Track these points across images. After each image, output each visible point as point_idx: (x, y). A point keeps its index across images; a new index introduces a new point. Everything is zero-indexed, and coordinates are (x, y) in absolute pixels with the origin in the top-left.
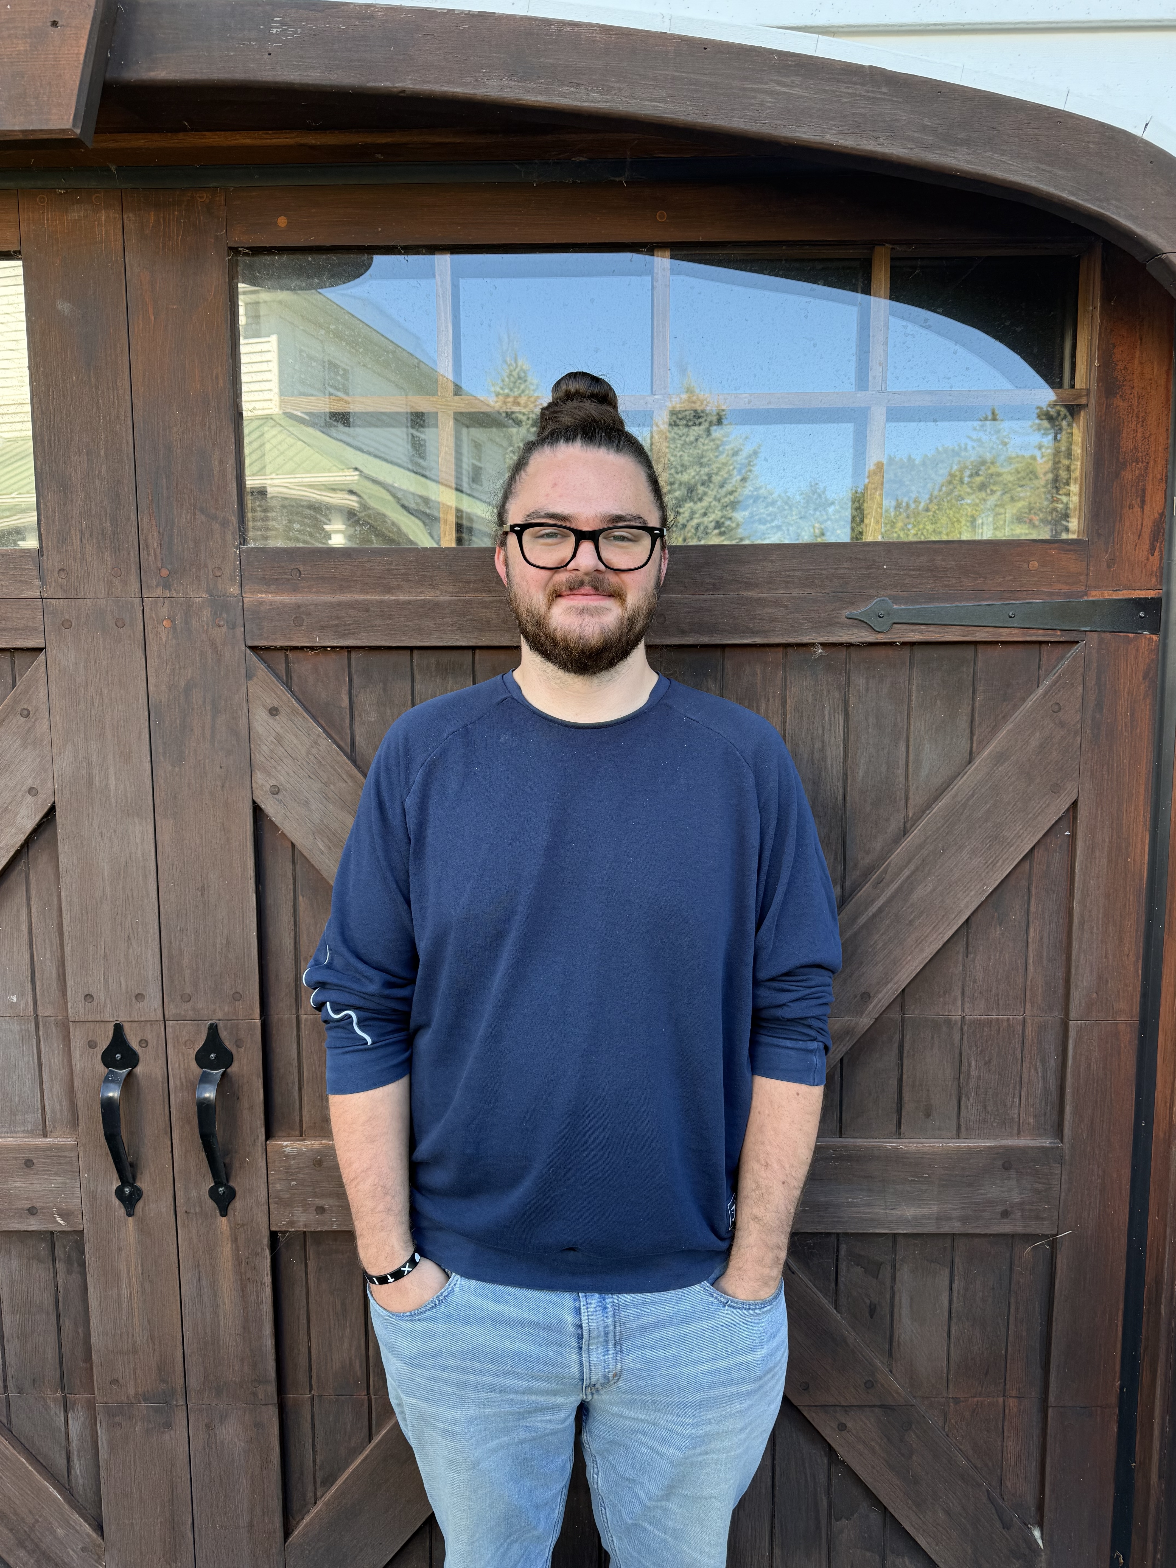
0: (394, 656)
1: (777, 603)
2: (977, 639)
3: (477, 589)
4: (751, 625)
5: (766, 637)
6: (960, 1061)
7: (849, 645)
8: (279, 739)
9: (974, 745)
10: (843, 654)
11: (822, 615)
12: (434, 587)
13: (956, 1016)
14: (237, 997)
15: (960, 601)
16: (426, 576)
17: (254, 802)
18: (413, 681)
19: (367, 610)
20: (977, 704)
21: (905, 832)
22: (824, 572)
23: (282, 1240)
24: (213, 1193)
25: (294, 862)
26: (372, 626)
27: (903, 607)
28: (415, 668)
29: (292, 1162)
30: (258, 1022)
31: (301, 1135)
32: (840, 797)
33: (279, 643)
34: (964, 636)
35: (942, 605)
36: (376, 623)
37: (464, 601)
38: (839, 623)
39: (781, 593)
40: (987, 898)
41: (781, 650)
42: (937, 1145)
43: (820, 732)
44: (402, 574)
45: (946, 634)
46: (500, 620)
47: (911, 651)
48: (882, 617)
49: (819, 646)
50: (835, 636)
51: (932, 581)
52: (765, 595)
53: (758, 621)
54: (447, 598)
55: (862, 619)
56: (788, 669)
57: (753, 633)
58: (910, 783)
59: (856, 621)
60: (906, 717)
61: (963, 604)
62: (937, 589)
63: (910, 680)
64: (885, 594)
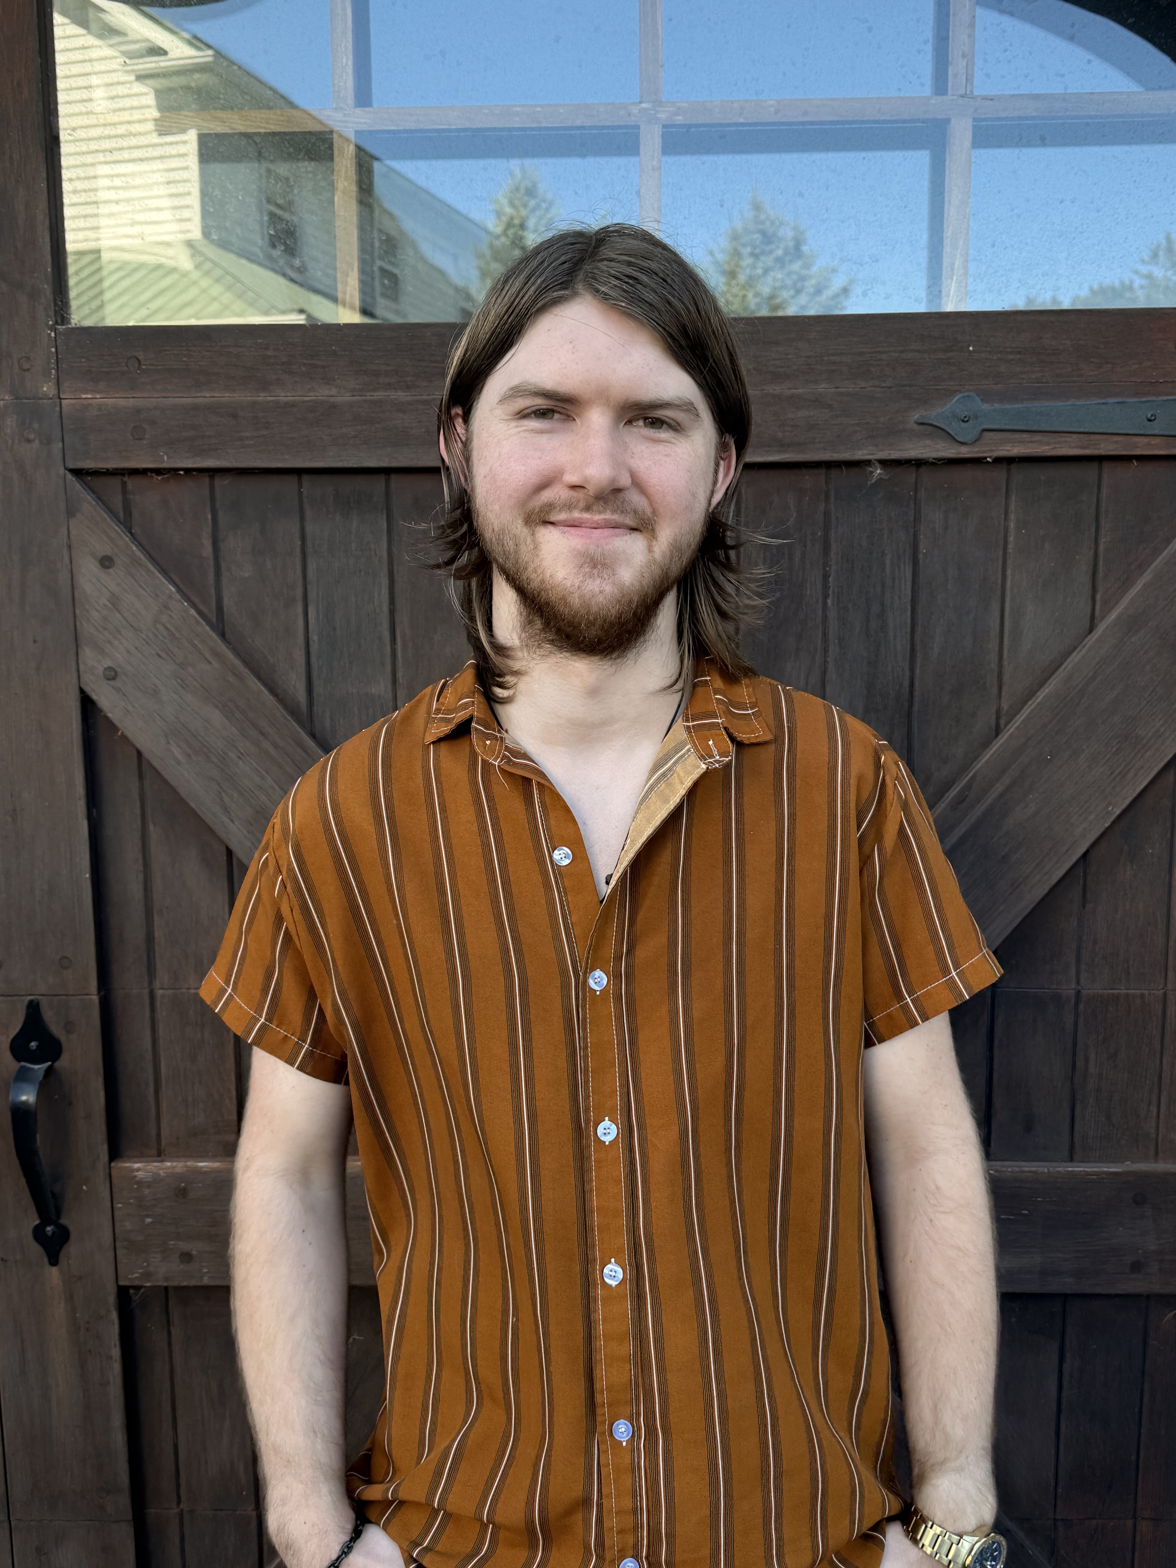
0: (275, 484)
1: (817, 402)
2: (1102, 452)
3: (389, 384)
4: (780, 435)
5: (801, 452)
6: (1074, 1054)
7: (919, 463)
8: (115, 601)
9: (1098, 607)
10: (910, 476)
11: (882, 420)
12: (328, 381)
13: (1068, 990)
14: (65, 963)
15: (1079, 398)
16: (317, 366)
17: (82, 691)
18: (302, 519)
19: (234, 416)
20: (1101, 548)
21: (998, 731)
22: (884, 356)
23: (136, 1298)
24: (38, 1233)
25: (141, 777)
26: (242, 439)
27: (997, 406)
28: (305, 500)
29: (147, 1191)
30: (95, 998)
31: (160, 1154)
32: (906, 683)
33: (111, 465)
34: (1082, 448)
35: (1052, 404)
36: (247, 434)
37: (371, 401)
38: (905, 430)
39: (822, 387)
40: (1114, 823)
41: (823, 471)
42: (1040, 1170)
43: (879, 590)
44: (283, 364)
45: (1057, 446)
46: (423, 430)
47: (1009, 471)
48: (967, 421)
49: (877, 464)
50: (900, 450)
51: (1038, 369)
52: (800, 391)
53: (790, 429)
54: (347, 398)
55: (938, 424)
56: (832, 499)
57: (783, 446)
58: (1005, 663)
59: (930, 428)
60: (1000, 568)
61: (1082, 402)
62: (1044, 380)
63: (1006, 513)
64: (971, 388)
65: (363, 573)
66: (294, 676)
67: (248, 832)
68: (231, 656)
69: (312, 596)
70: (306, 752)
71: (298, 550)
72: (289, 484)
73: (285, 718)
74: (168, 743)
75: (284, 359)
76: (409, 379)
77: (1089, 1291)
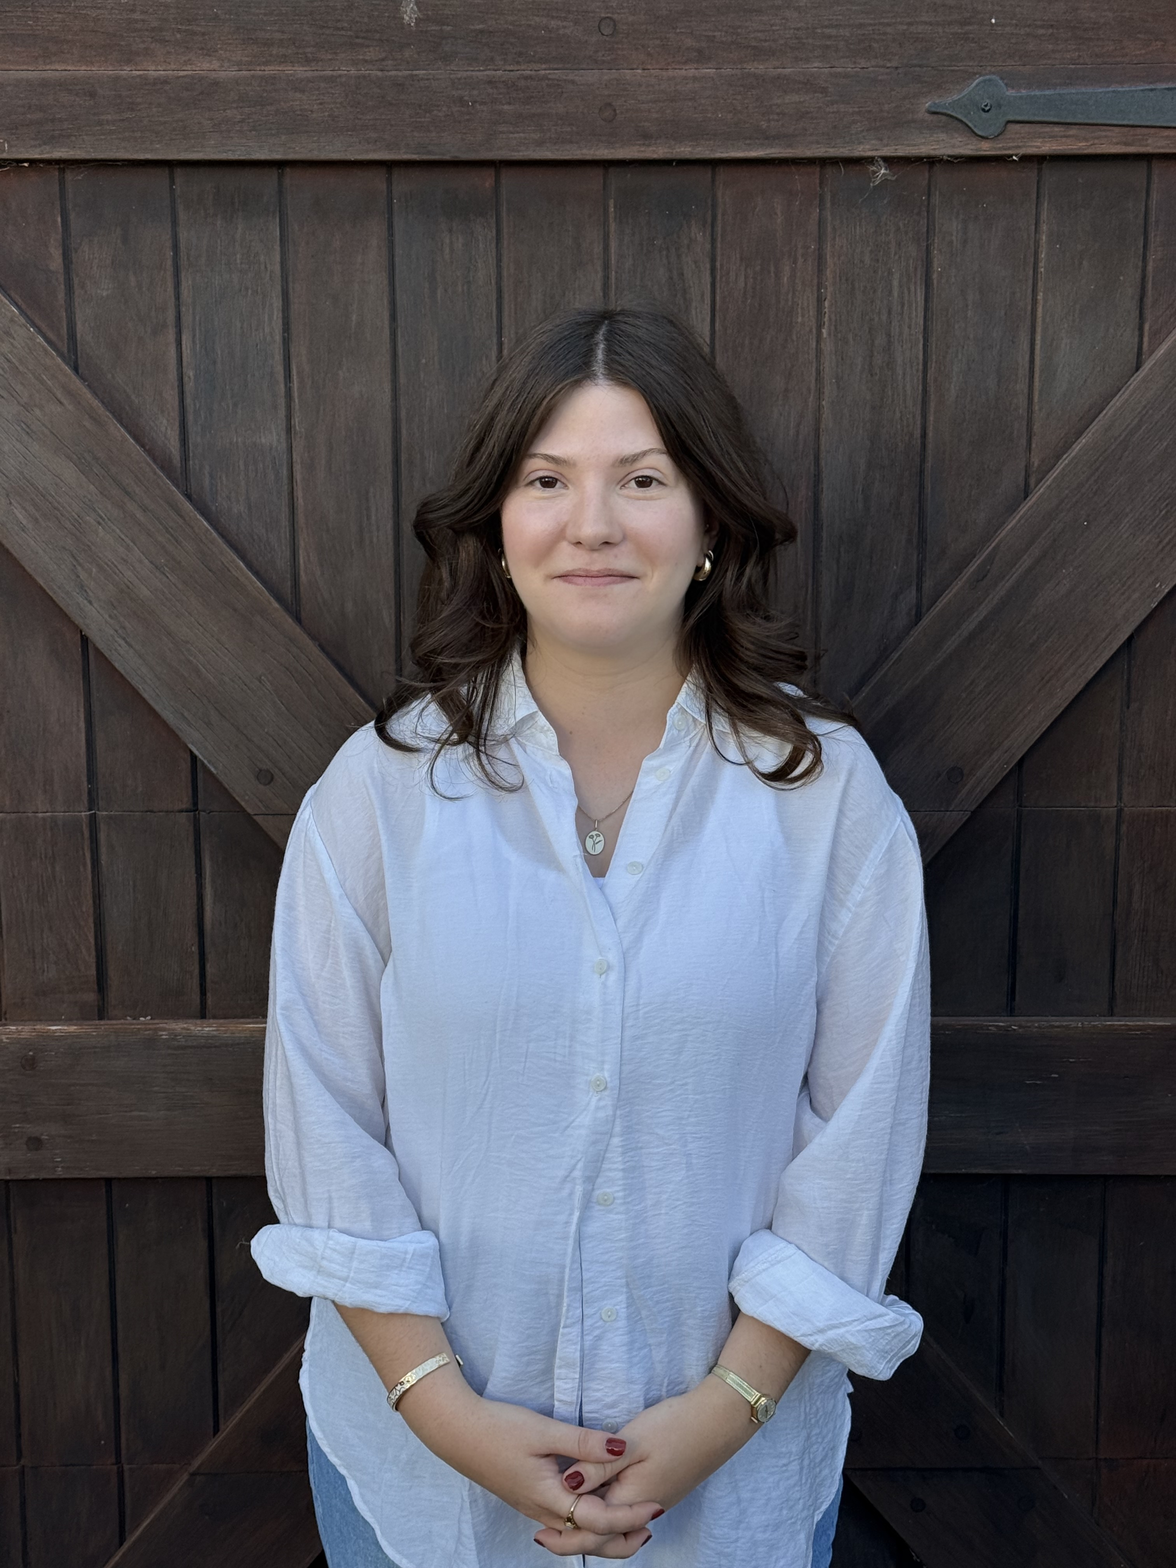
0: (142, 180)
1: (809, 85)
2: (1150, 150)
3: (285, 56)
4: (764, 125)
5: (790, 146)
6: (1115, 885)
7: (931, 161)
9: (1146, 339)
10: (922, 177)
11: (886, 107)
12: (208, 52)
13: (1108, 808)
15: (1121, 83)
16: (194, 33)
18: (175, 223)
19: (92, 95)
20: (1150, 268)
21: (1026, 493)
22: (889, 30)
26: (100, 123)
27: (1024, 92)
28: (178, 200)
32: (918, 433)
34: (1126, 144)
35: (1090, 90)
36: (109, 117)
37: (262, 77)
38: (914, 121)
39: (815, 66)
40: (1161, 603)
41: (816, 170)
42: (1073, 1024)
43: (884, 317)
44: (153, 29)
45: (1096, 141)
46: (326, 114)
47: (1040, 170)
48: (988, 111)
49: (881, 163)
50: (908, 145)
51: (1074, 47)
52: (788, 71)
53: (776, 117)
54: (232, 73)
55: (953, 114)
56: (828, 205)
57: (768, 138)
58: (1036, 408)
59: (944, 118)
60: (1030, 291)
61: (1126, 88)
62: (1082, 61)
63: (1037, 224)
64: (993, 70)
65: (250, 292)
66: (165, 421)
67: (110, 616)
68: (85, 393)
69: (187, 319)
70: (181, 516)
71: (169, 263)
72: (159, 179)
73: (155, 473)
74: (11, 503)
75: (155, 24)
76: (308, 50)
77: (1132, 1171)
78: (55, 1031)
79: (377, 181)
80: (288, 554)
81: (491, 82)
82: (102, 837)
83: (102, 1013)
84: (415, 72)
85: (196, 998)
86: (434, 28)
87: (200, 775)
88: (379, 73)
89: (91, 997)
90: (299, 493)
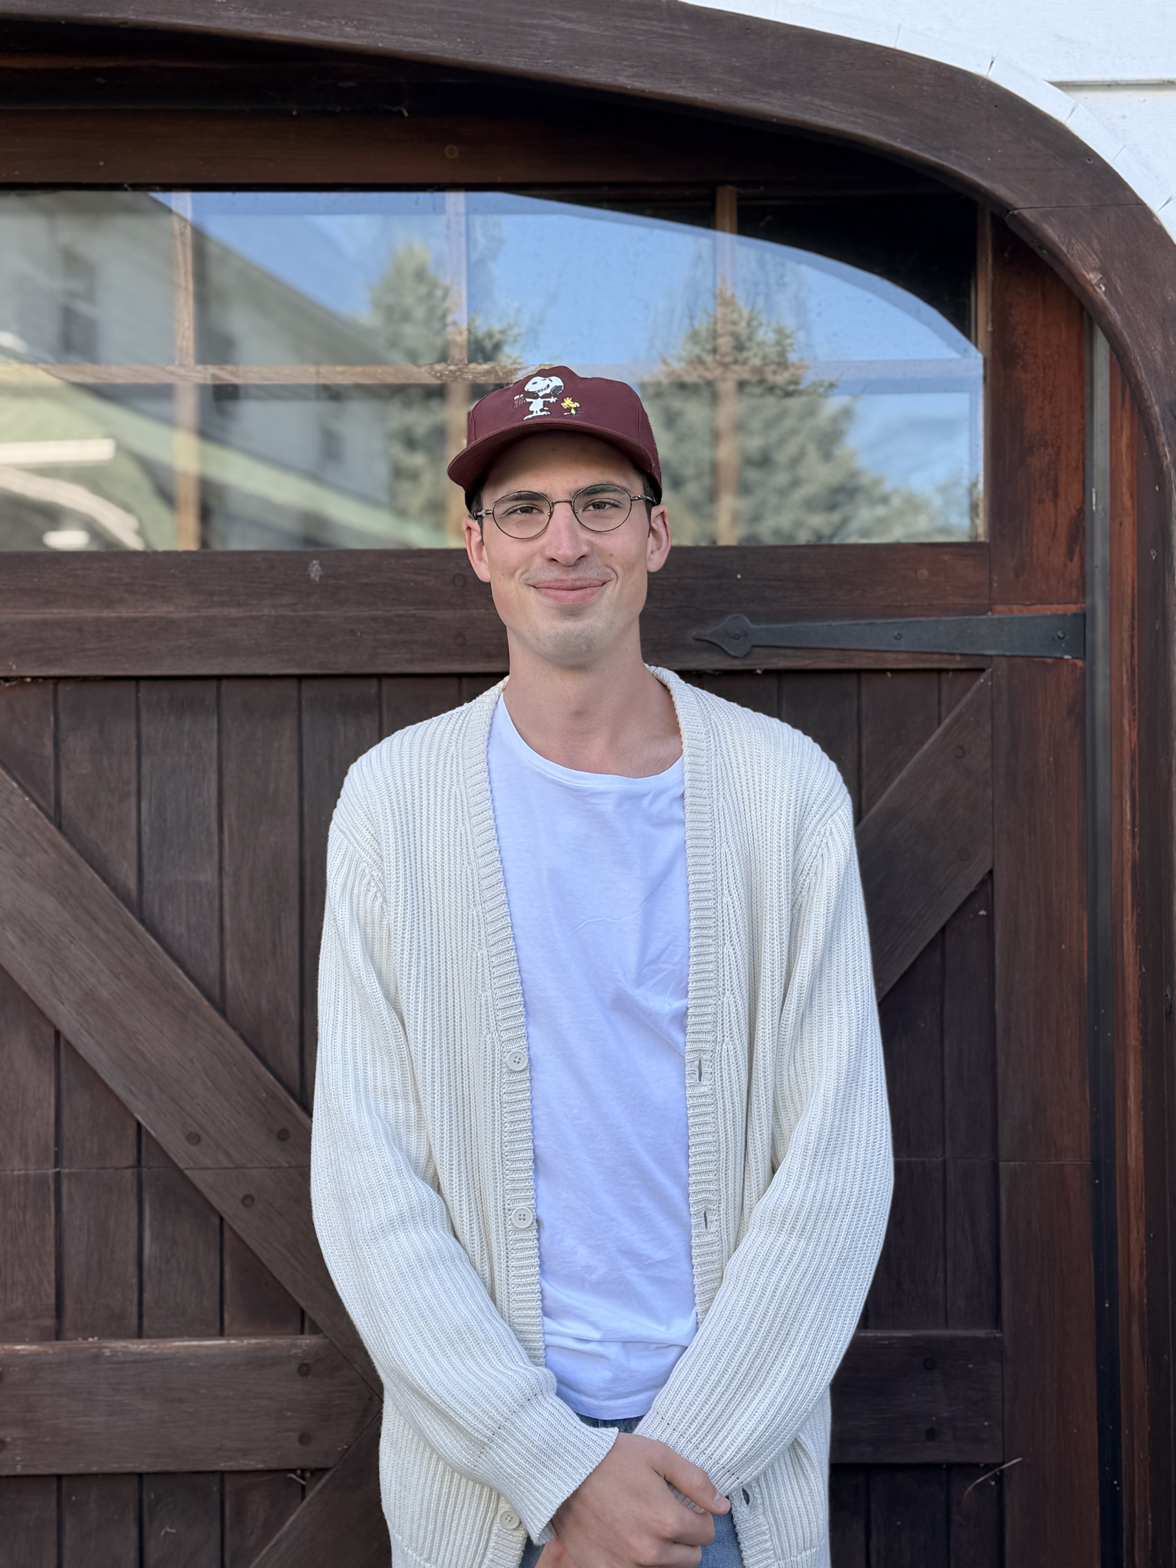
0: (114, 689)
2: (859, 666)
3: (223, 602)
7: (699, 674)
11: (664, 636)
12: (167, 600)
15: (834, 620)
16: (157, 587)
18: (138, 720)
19: (80, 630)
20: (864, 748)
22: (664, 582)
26: (85, 650)
27: (764, 626)
28: (142, 704)
34: (840, 662)
35: (811, 624)
36: (91, 646)
37: (206, 617)
38: (685, 645)
44: (126, 584)
45: (817, 660)
46: (253, 642)
47: (779, 681)
48: (738, 639)
50: (681, 662)
51: (798, 594)
54: (184, 614)
55: (713, 640)
59: (705, 644)
61: (838, 623)
62: (804, 604)
64: (741, 610)
65: (193, 770)
66: (126, 865)
67: (78, 1014)
68: (66, 845)
69: (145, 790)
70: (136, 937)
71: (133, 749)
72: (127, 689)
74: (4, 929)
75: (128, 581)
76: (240, 597)
78: (19, 1350)
79: (291, 688)
80: (217, 963)
81: (375, 619)
82: (65, 1189)
83: (58, 1335)
84: (318, 613)
85: (134, 1322)
86: (332, 582)
87: (144, 1138)
88: (292, 614)
89: (49, 1322)
90: (227, 919)
